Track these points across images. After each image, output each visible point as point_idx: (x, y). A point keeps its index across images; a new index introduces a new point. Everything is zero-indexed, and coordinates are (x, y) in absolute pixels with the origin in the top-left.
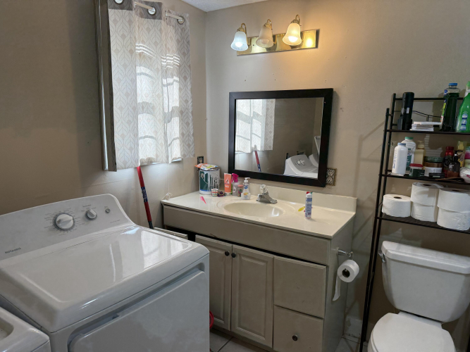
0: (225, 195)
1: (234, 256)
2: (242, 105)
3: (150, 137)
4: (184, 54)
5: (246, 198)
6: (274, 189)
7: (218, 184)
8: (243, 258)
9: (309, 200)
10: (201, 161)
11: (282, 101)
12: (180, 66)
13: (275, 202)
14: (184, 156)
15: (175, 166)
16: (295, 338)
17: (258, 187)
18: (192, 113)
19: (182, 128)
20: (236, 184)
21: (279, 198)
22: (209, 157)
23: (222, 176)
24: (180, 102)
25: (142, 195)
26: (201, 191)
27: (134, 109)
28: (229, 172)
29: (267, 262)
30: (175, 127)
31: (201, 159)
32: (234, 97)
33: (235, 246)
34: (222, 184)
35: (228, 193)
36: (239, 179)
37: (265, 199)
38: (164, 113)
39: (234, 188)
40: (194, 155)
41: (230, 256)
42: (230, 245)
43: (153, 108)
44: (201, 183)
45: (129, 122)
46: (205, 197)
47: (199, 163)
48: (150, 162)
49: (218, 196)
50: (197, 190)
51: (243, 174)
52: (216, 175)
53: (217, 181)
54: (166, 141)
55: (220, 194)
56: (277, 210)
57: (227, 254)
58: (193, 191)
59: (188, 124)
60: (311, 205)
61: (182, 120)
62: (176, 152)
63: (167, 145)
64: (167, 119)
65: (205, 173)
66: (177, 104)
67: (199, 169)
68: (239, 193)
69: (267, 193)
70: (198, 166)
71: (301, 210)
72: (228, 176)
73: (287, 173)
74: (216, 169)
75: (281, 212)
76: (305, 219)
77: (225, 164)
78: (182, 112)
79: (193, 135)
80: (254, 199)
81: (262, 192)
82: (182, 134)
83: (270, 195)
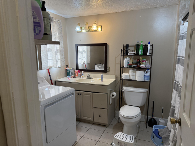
0: (76, 77)
1: (80, 94)
2: (80, 48)
3: (51, 59)
4: (60, 32)
5: (83, 78)
6: (92, 74)
7: (73, 74)
8: (83, 95)
9: (102, 76)
10: (67, 67)
11: (92, 47)
12: (59, 36)
13: (92, 78)
14: (62, 65)
15: (59, 68)
16: (100, 116)
17: (86, 74)
18: (64, 51)
19: (60, 56)
20: (79, 73)
21: (93, 77)
22: (69, 65)
23: (74, 71)
24: (60, 48)
25: (50, 78)
26: (68, 77)
27: (47, 50)
28: (77, 70)
29: (90, 95)
30: (58, 56)
31: (67, 66)
32: (77, 46)
33: (81, 92)
34: (75, 74)
35: (77, 77)
36: (80, 72)
37: (89, 78)
38: (55, 52)
39: (79, 75)
40: (65, 65)
41: (79, 95)
42: (79, 91)
43: (52, 50)
44: (68, 74)
45: (45, 55)
46: (69, 78)
47: (66, 67)
48: (51, 67)
49: (74, 78)
50: (66, 76)
51: (81, 70)
52: (72, 71)
53: (73, 73)
54: (56, 60)
55: (74, 77)
56: (93, 80)
57: (78, 94)
58: (65, 77)
59: (62, 55)
60: (102, 78)
61: (60, 53)
62: (59, 64)
63: (57, 62)
64: (56, 54)
65: (69, 70)
66: (59, 48)
67: (66, 69)
68: (81, 76)
69: (89, 76)
70: (66, 68)
71: (100, 80)
72: (77, 71)
73: (96, 69)
74: (72, 69)
75: (94, 81)
76: (101, 82)
77: (75, 68)
78: (60, 51)
79: (64, 58)
80: (85, 78)
81: (88, 75)
82: (61, 58)
83: (90, 76)
